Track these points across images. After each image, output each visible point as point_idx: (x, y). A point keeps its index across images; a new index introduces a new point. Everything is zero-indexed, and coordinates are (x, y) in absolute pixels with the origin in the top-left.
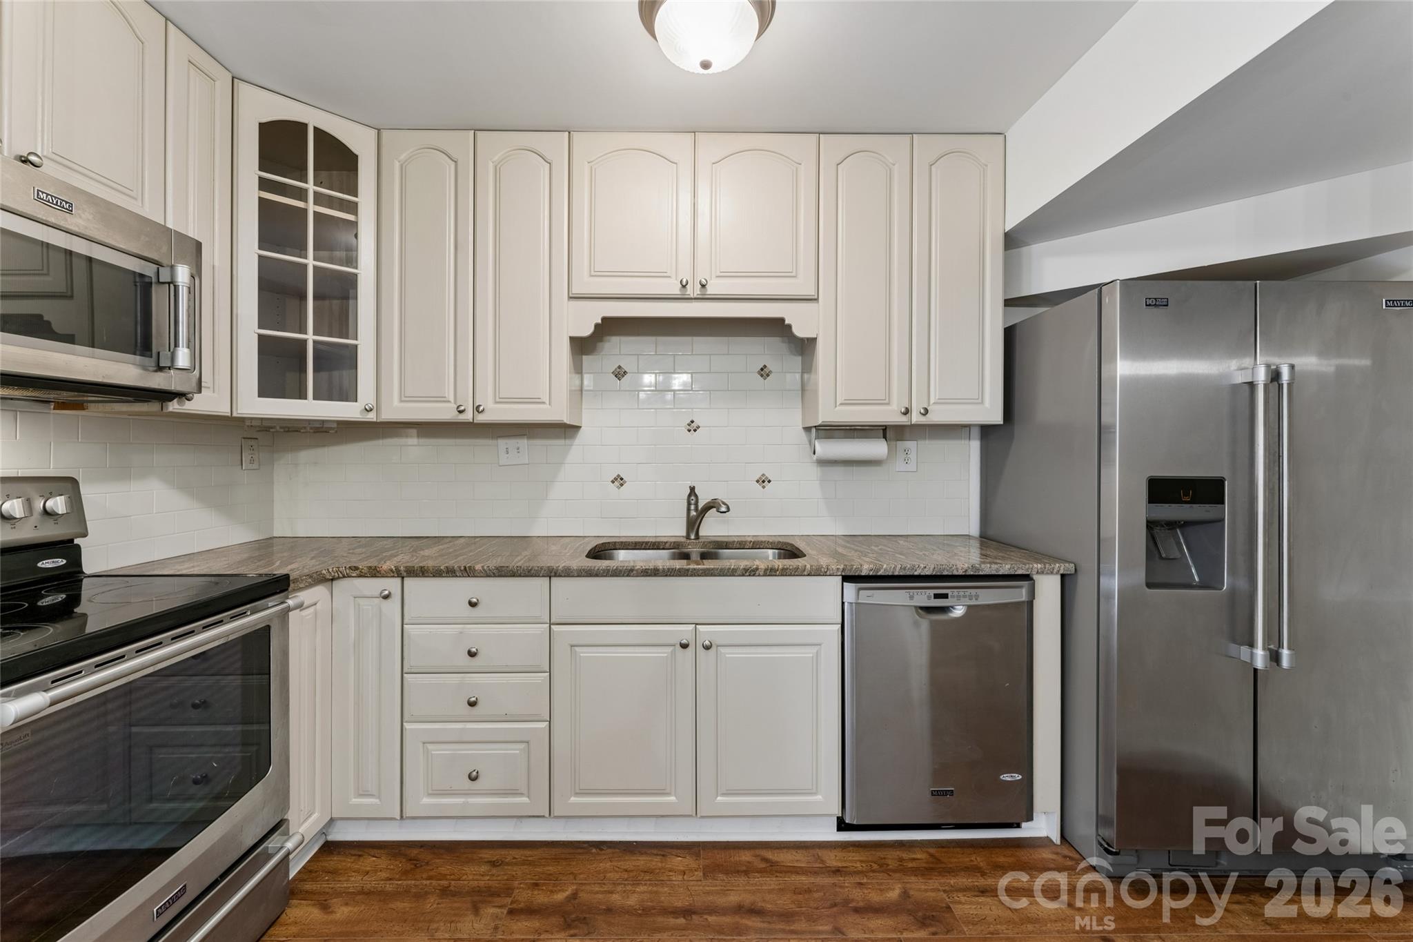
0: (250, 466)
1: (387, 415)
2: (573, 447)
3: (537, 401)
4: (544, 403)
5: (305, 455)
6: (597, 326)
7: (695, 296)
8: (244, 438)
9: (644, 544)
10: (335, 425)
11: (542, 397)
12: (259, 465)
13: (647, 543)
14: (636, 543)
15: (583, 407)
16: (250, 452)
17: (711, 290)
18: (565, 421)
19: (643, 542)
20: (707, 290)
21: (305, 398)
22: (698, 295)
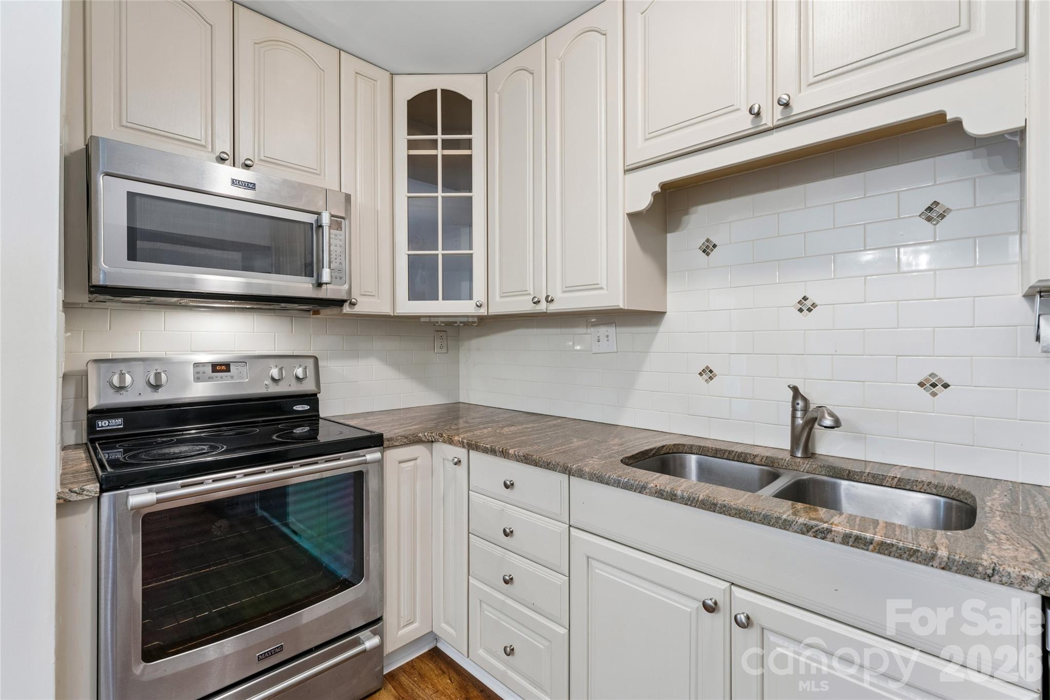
0: (440, 351)
1: (495, 310)
2: (659, 334)
3: (597, 287)
4: (602, 288)
5: (475, 343)
6: (656, 195)
7: (776, 123)
8: (436, 331)
9: (727, 453)
10: (476, 320)
11: (600, 283)
12: (447, 350)
13: (730, 452)
14: (716, 450)
15: (668, 290)
16: (440, 341)
17: (798, 108)
18: (622, 306)
19: (726, 451)
20: (792, 109)
21: (437, 299)
22: (778, 120)
